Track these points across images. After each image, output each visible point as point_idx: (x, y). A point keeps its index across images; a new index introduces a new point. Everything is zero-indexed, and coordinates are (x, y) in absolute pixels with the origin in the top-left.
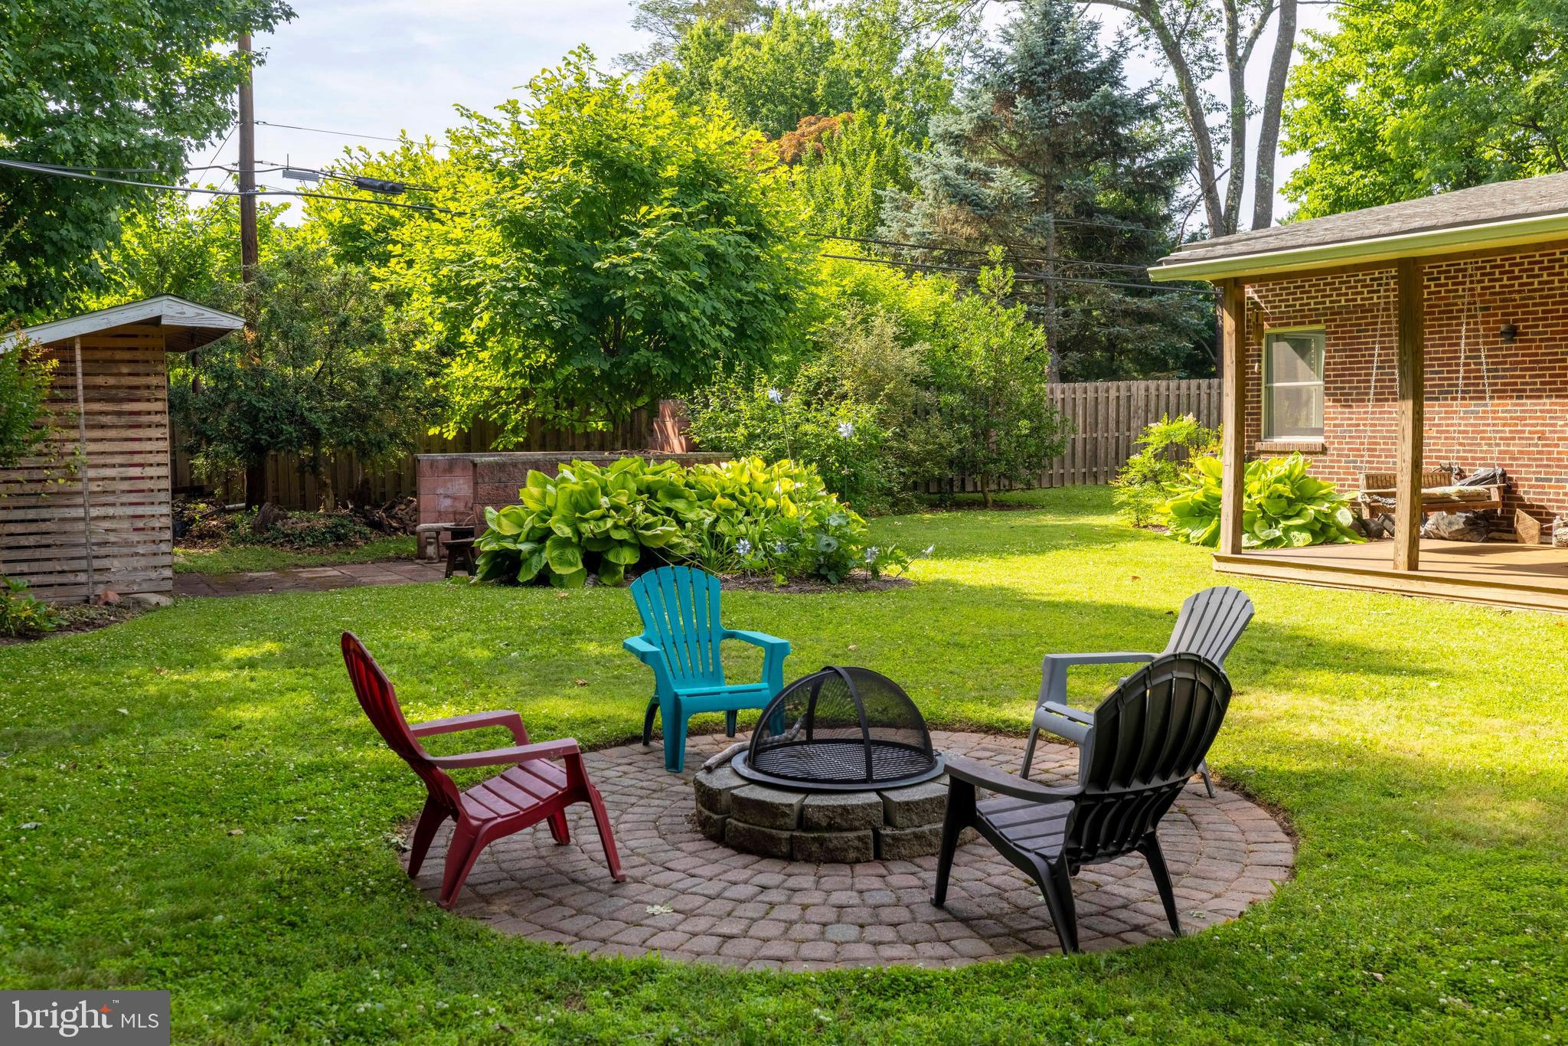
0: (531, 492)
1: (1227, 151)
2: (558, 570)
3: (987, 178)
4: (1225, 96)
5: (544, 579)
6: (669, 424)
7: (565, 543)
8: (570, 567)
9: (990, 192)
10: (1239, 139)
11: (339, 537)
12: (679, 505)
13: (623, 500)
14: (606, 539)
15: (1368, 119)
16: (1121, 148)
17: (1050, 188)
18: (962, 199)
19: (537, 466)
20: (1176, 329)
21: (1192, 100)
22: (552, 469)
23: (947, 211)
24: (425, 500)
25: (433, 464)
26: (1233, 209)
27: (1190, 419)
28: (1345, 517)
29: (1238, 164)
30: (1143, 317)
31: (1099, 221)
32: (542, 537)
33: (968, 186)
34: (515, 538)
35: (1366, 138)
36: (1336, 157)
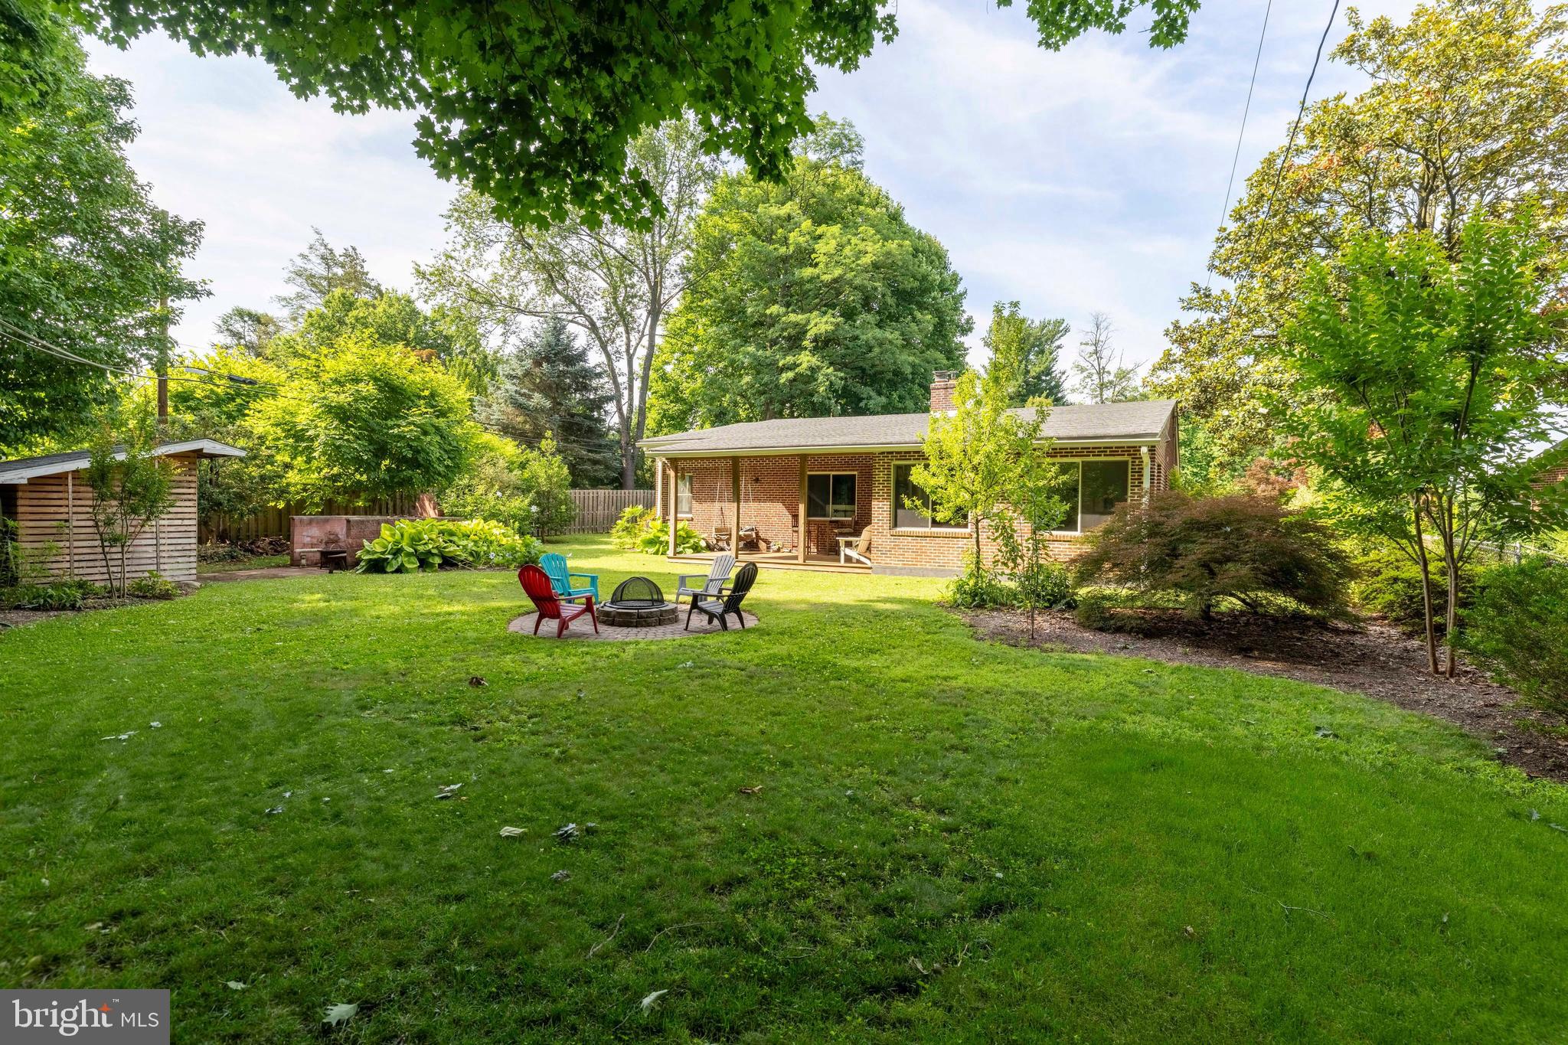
0: (385, 531)
1: (626, 393)
2: (409, 566)
3: (529, 397)
4: (625, 370)
5: (400, 570)
6: (427, 503)
7: (409, 555)
8: (412, 564)
9: (532, 403)
10: (631, 388)
11: (233, 557)
12: (455, 539)
13: (434, 536)
14: (429, 552)
15: (677, 383)
16: (585, 388)
17: (557, 404)
18: (520, 406)
19: (387, 522)
20: (607, 467)
21: (613, 370)
22: (392, 523)
23: (510, 409)
24: (297, 538)
25: (301, 521)
26: (629, 418)
27: (640, 507)
28: (703, 544)
29: (631, 399)
30: (595, 462)
31: (577, 419)
32: (397, 552)
33: (521, 400)
34: (383, 553)
35: (675, 390)
36: (663, 397)
